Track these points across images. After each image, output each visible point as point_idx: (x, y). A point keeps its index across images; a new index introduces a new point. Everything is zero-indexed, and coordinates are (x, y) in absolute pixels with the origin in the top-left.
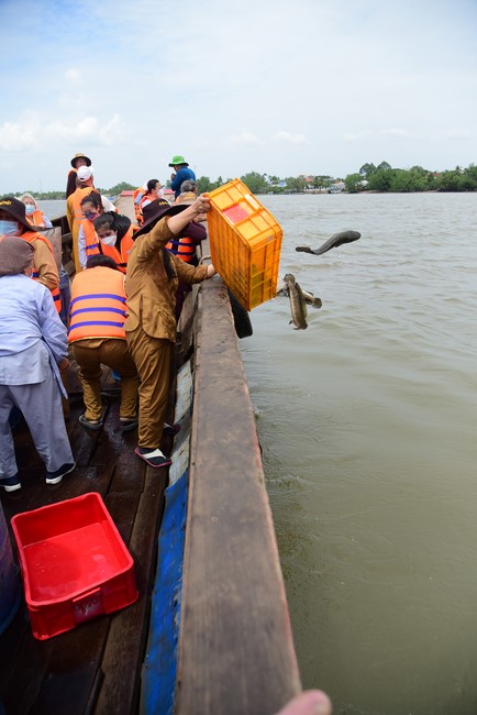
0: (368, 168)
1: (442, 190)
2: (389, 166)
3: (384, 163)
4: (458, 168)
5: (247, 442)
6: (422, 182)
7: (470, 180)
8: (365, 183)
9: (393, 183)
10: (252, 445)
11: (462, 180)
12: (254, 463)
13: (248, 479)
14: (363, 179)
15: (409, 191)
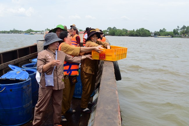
0: (110, 28)
1: (130, 36)
2: (116, 28)
3: (114, 27)
4: (134, 30)
5: (115, 110)
6: (124, 33)
7: (137, 33)
8: (108, 33)
9: (116, 33)
10: (117, 111)
11: (135, 33)
12: (118, 117)
13: (115, 123)
14: (108, 32)
15: (120, 36)
